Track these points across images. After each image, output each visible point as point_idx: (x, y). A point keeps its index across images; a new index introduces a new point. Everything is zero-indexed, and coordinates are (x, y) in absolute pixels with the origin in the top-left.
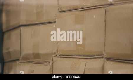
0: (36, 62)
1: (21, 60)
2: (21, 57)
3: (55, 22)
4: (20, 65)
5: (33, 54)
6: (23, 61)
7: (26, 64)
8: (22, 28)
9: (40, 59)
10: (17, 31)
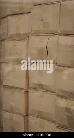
0: (18, 39)
1: (8, 39)
2: (8, 36)
3: (30, 12)
4: (8, 42)
5: (16, 34)
6: (9, 39)
7: (11, 41)
8: (9, 17)
9: (21, 37)
10: (5, 20)
